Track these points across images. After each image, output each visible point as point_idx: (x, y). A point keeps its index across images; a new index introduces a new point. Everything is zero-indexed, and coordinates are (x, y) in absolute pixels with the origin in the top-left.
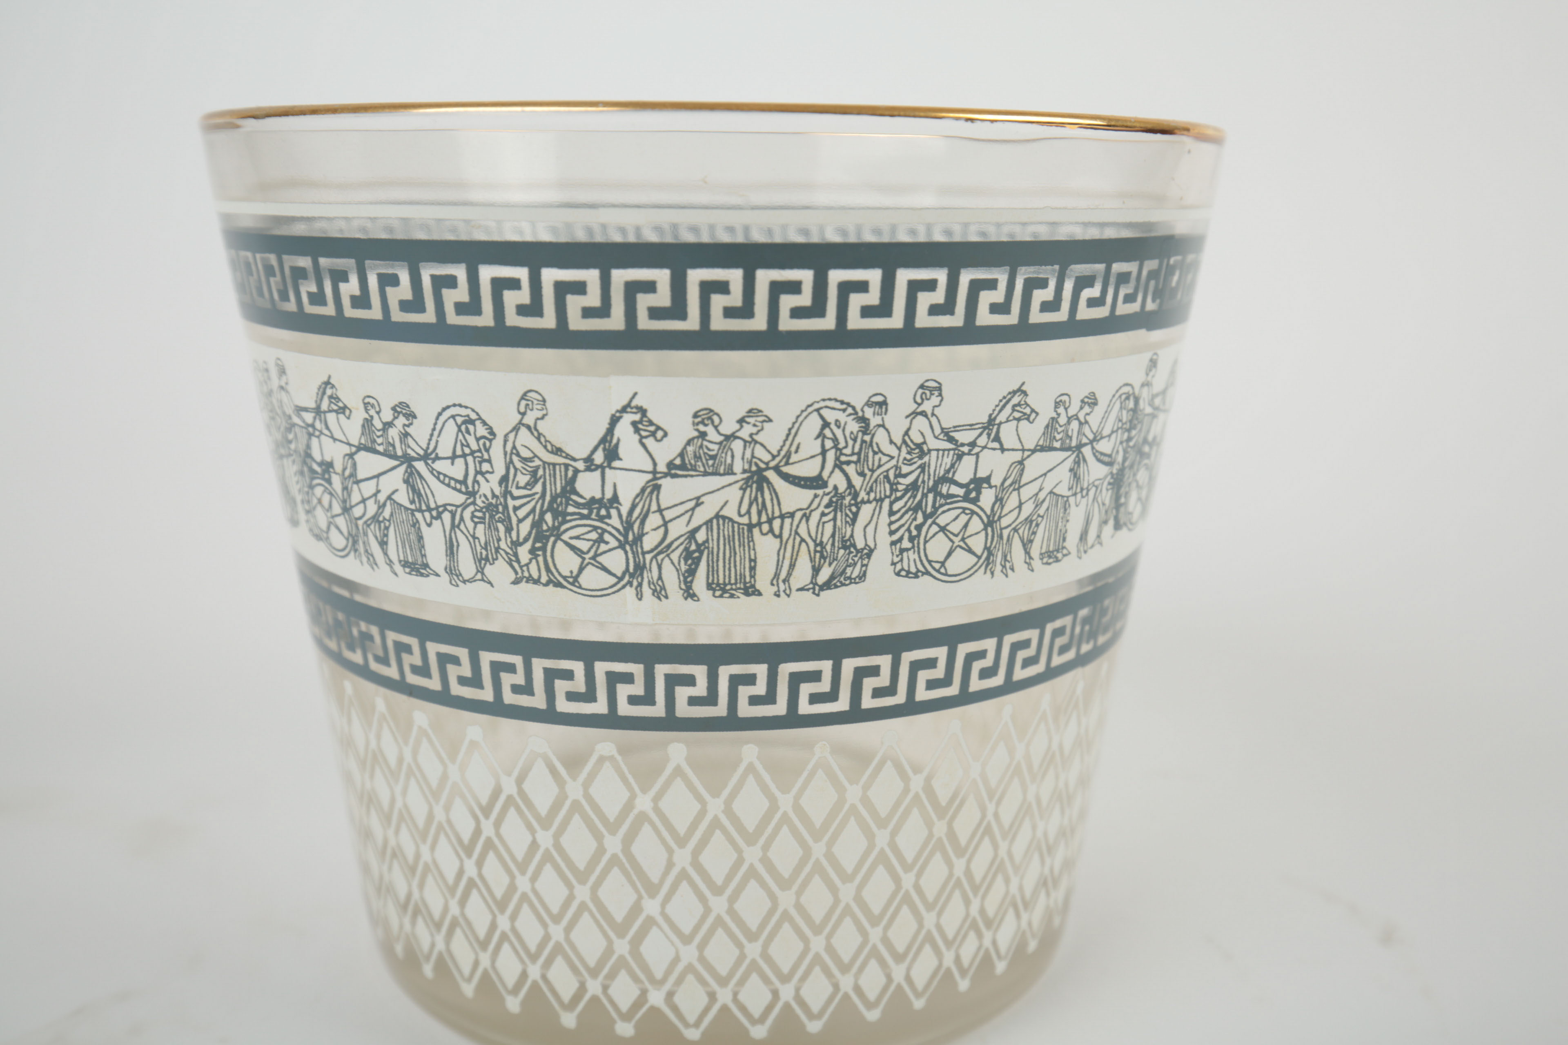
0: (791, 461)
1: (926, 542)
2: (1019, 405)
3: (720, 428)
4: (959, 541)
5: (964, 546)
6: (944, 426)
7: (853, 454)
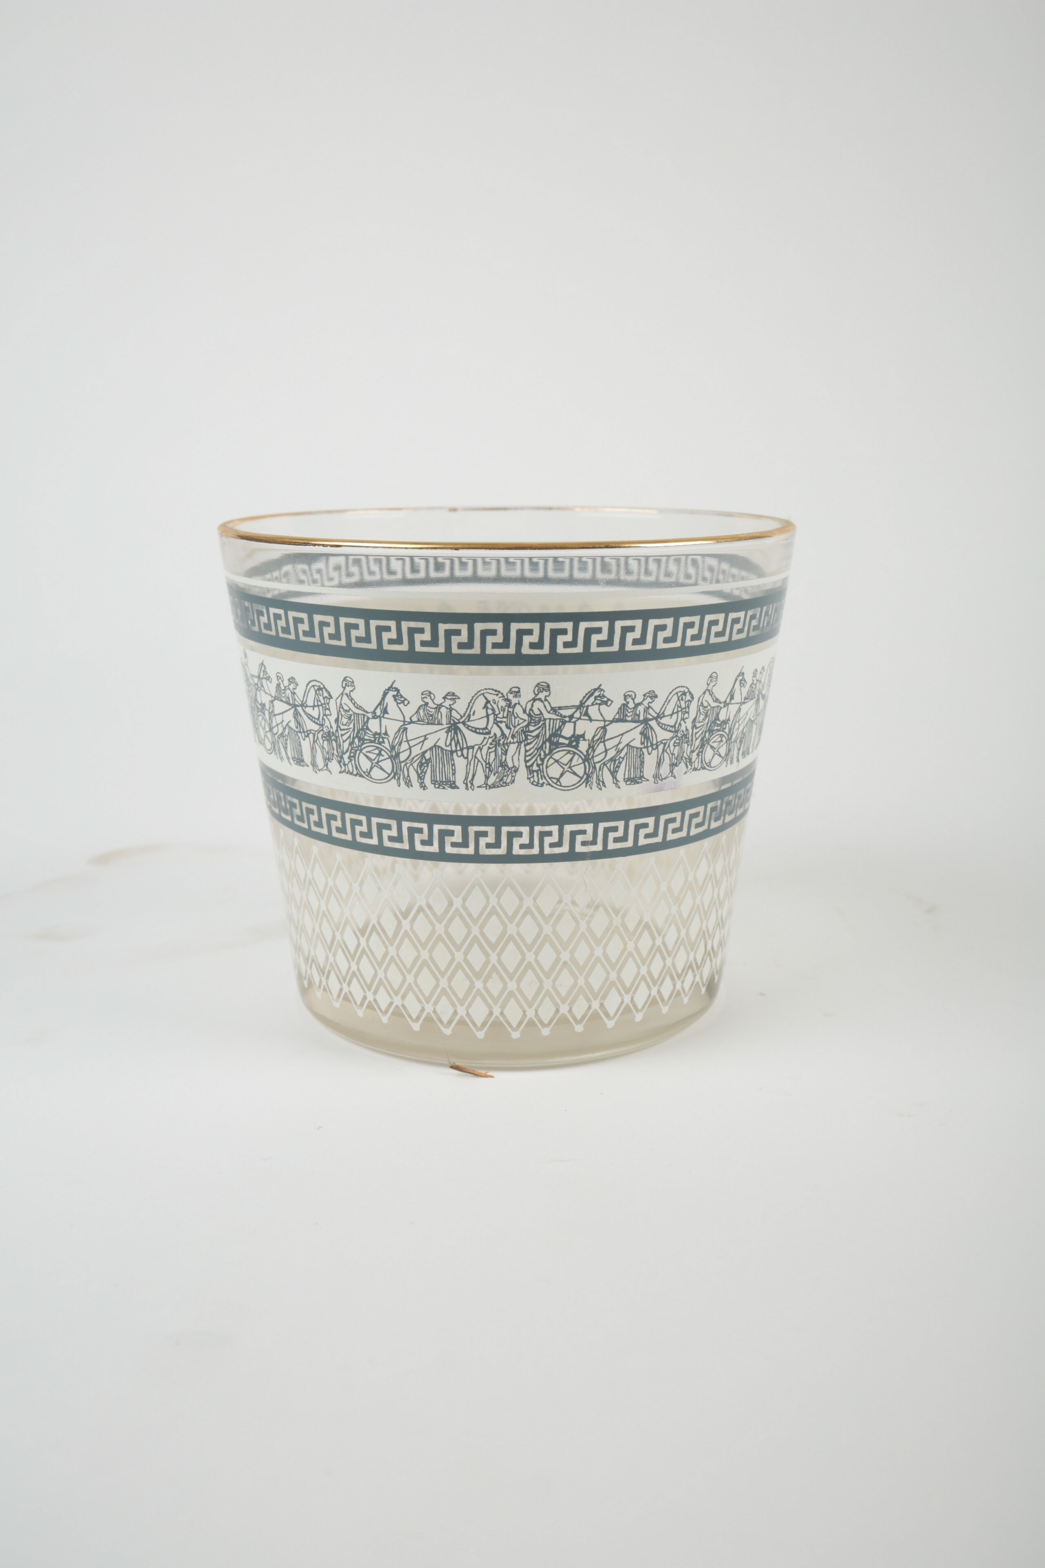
0: (471, 719)
1: (547, 767)
2: (599, 696)
3: (434, 701)
4: (568, 768)
5: (570, 771)
6: (552, 706)
7: (503, 717)
